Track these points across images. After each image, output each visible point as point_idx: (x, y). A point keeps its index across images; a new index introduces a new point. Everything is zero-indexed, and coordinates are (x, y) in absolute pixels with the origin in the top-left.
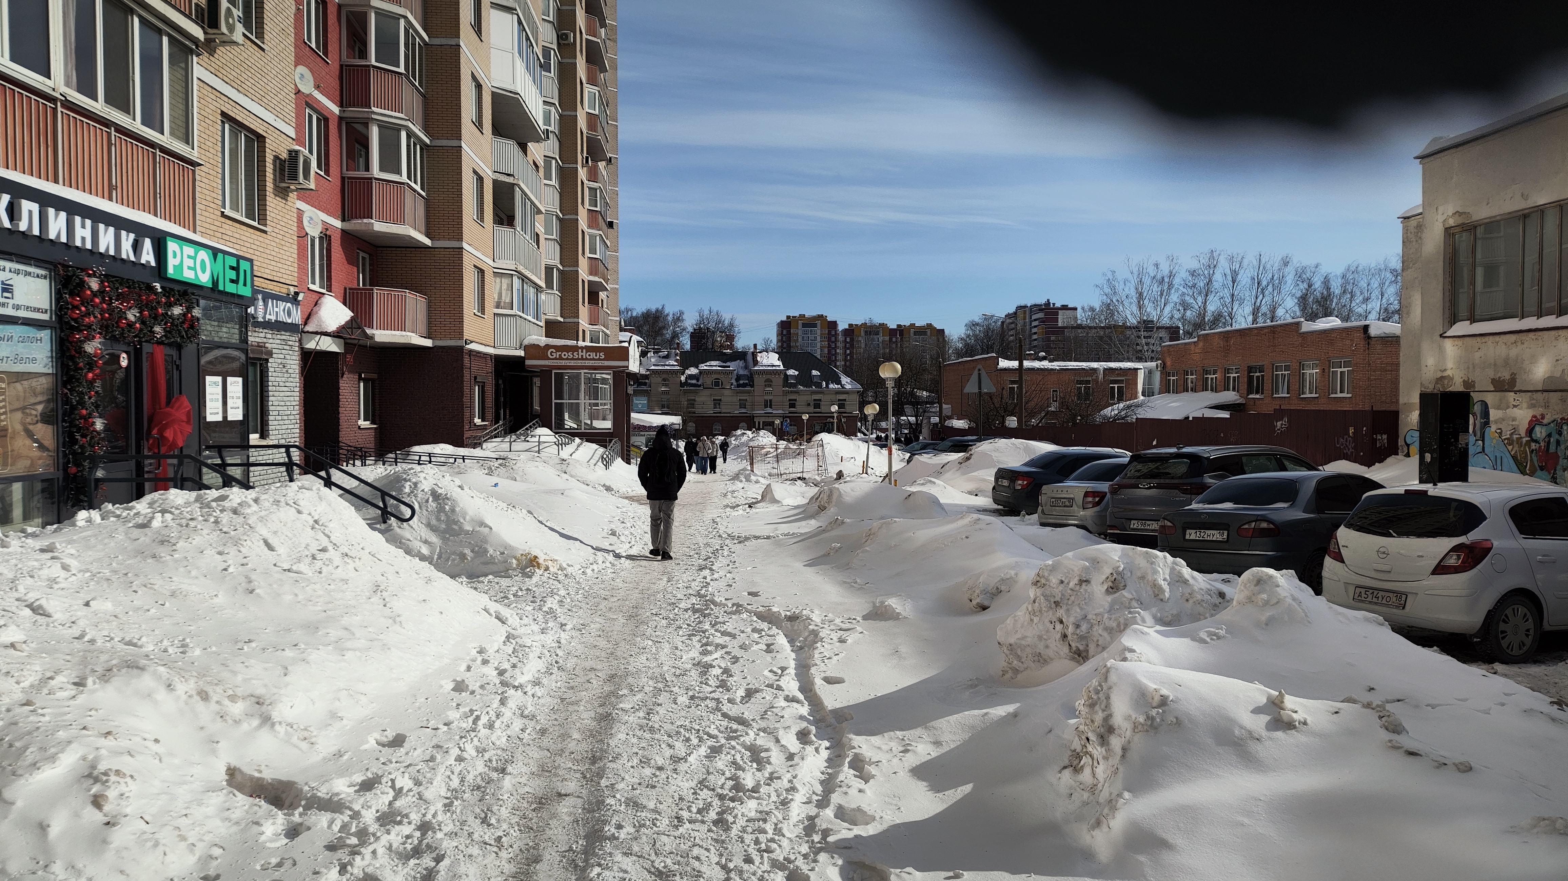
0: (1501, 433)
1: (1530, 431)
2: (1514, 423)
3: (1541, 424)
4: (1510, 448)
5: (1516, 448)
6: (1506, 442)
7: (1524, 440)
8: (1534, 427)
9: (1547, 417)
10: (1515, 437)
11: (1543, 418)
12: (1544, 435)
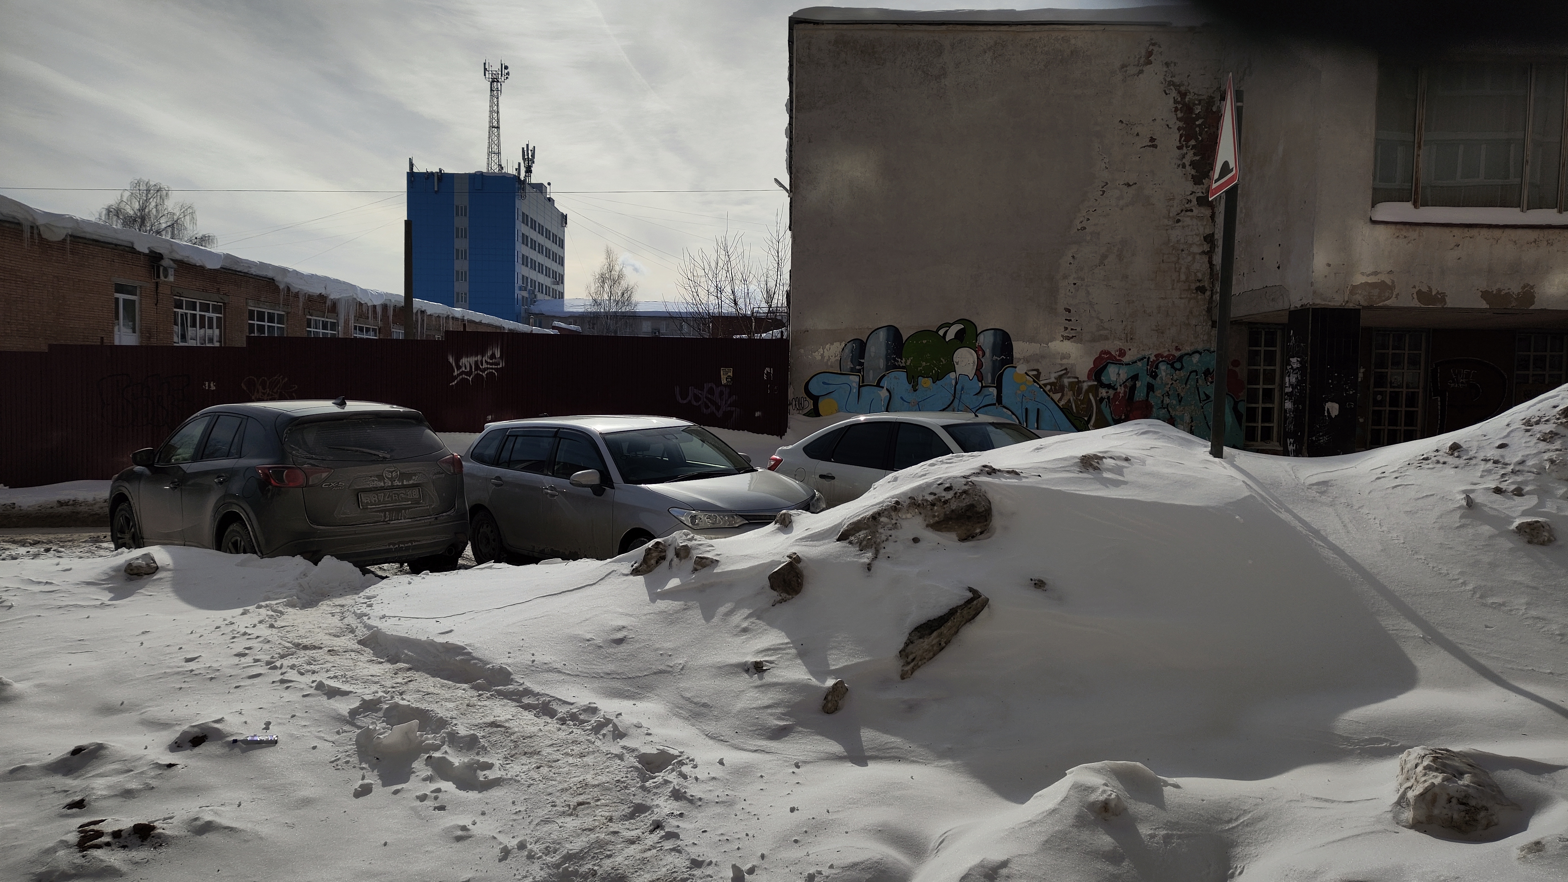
0: (1037, 377)
1: (1097, 372)
2: (1065, 361)
3: (1119, 363)
4: (1056, 397)
5: (1069, 395)
6: (1048, 387)
7: (1085, 386)
8: (1105, 367)
9: (1128, 353)
10: (1066, 381)
11: (1122, 353)
12: (1123, 376)
